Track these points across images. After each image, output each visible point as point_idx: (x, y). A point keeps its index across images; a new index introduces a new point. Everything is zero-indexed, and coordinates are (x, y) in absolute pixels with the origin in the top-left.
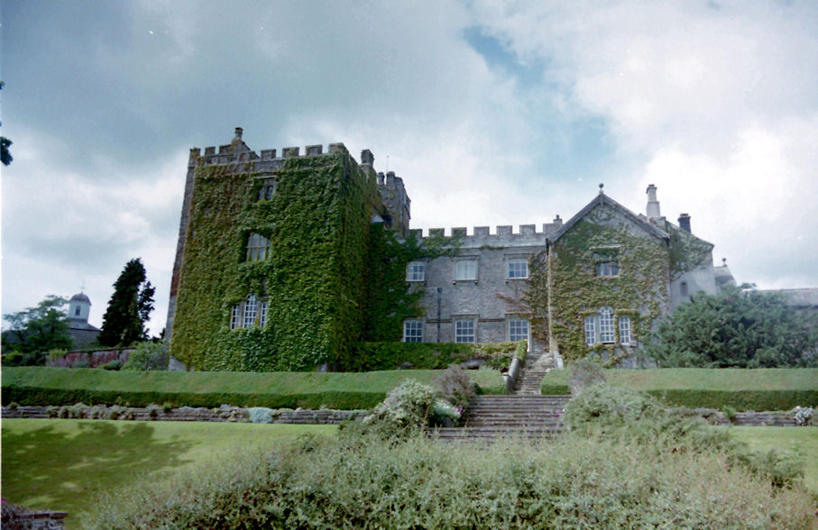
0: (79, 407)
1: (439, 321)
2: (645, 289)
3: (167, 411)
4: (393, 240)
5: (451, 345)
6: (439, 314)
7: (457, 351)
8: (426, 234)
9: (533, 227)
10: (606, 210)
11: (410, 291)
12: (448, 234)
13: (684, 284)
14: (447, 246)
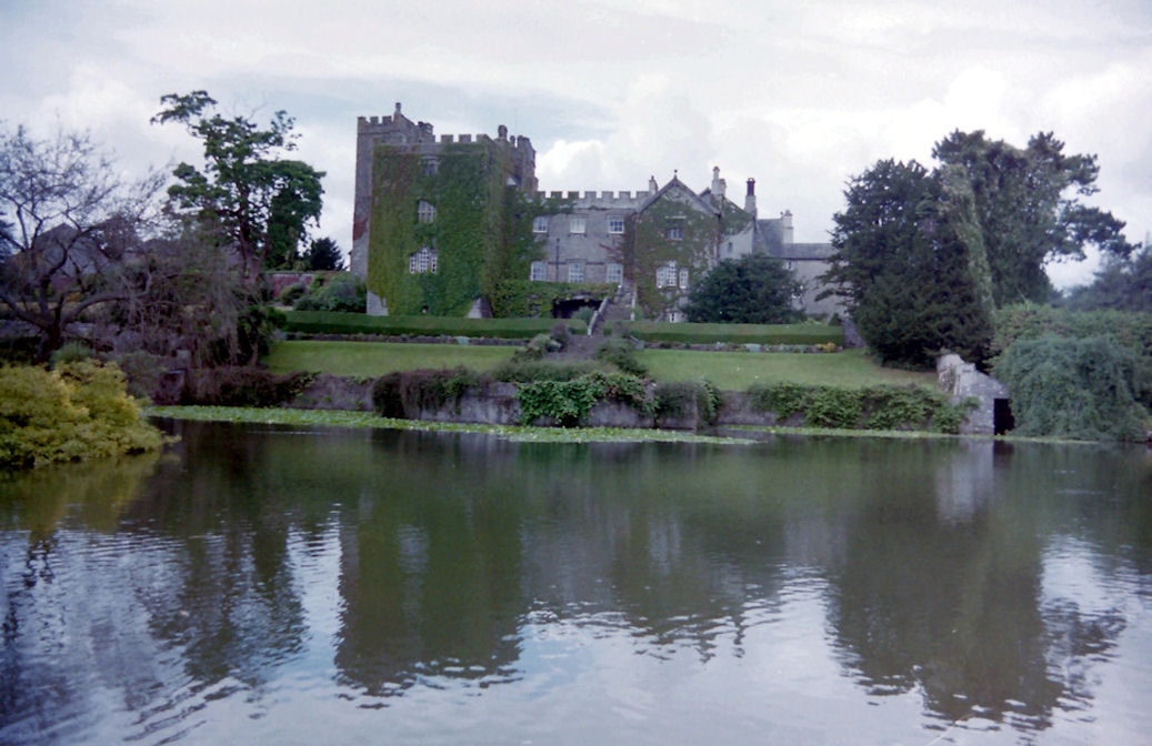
0: (360, 335)
1: (557, 263)
2: (700, 248)
3: (412, 337)
4: (523, 199)
5: (565, 284)
6: (558, 258)
7: (569, 289)
8: (548, 195)
9: (629, 193)
10: (678, 190)
11: (536, 240)
12: (565, 196)
13: (730, 244)
14: (562, 206)
